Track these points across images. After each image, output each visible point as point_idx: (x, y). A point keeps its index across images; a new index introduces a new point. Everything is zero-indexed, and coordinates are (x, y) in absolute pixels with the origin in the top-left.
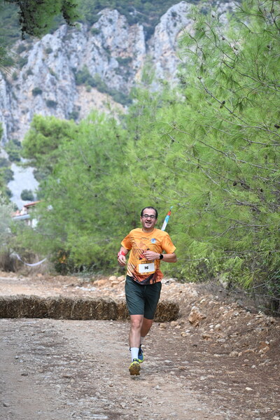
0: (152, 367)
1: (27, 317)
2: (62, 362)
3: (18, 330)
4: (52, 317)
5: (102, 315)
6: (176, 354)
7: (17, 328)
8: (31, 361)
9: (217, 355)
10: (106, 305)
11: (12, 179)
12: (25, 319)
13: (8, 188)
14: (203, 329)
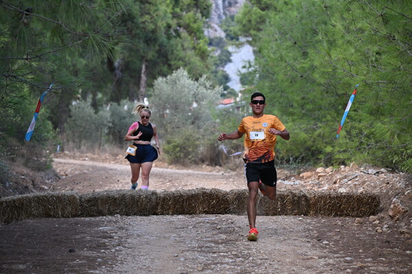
0: (329, 264)
1: (207, 213)
2: (227, 260)
3: (191, 227)
4: (235, 213)
5: (292, 210)
6: (361, 251)
7: (191, 225)
8: (193, 259)
9: (408, 252)
10: (296, 198)
11: (230, 61)
12: (204, 215)
13: (225, 72)
14: (403, 224)
